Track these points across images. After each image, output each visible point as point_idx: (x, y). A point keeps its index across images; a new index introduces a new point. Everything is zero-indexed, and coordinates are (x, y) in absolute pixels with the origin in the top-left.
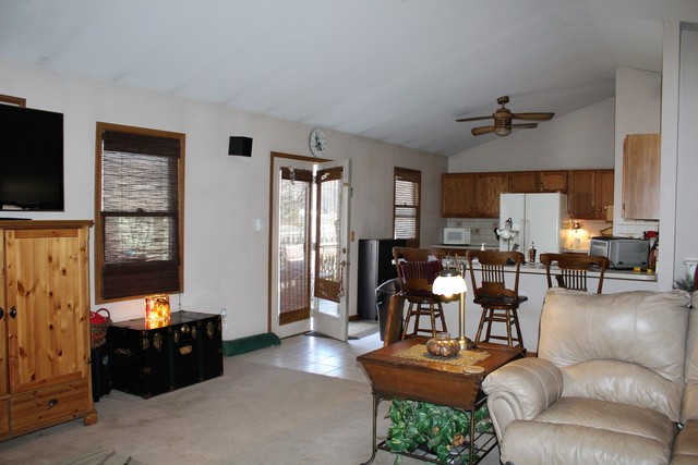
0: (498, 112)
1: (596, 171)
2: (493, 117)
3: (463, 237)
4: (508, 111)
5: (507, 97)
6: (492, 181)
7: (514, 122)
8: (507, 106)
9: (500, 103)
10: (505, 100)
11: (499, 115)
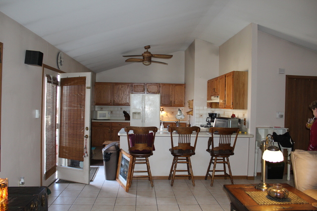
0: (145, 53)
1: (172, 84)
2: (142, 55)
3: (107, 116)
4: (150, 53)
5: (149, 46)
6: (122, 87)
7: (153, 59)
8: (149, 50)
9: (145, 49)
10: (149, 47)
11: (146, 55)
